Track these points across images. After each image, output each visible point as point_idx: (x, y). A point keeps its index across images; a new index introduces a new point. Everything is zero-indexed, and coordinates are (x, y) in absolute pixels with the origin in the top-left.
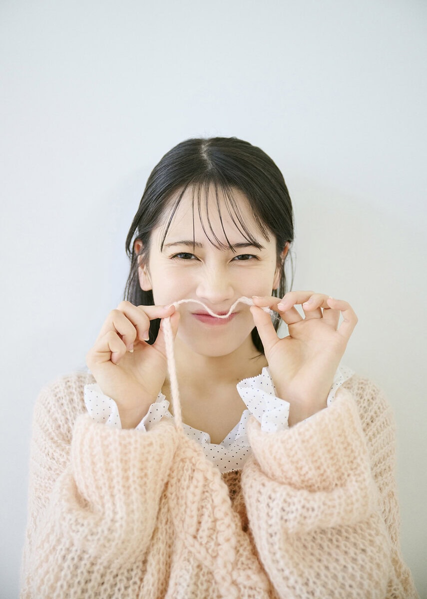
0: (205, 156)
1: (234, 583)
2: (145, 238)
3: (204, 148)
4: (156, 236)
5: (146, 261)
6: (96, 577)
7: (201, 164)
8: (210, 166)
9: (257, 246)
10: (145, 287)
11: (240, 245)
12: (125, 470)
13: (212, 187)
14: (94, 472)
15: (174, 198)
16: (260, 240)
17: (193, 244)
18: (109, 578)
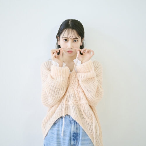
0: (70, 23)
1: (77, 90)
2: (59, 36)
3: (70, 22)
4: (61, 36)
5: (59, 40)
6: (56, 89)
7: (69, 25)
8: (71, 26)
9: (78, 39)
10: (59, 45)
11: (75, 39)
12: (60, 73)
13: (71, 29)
14: (55, 73)
15: (65, 31)
16: (78, 38)
17: (67, 38)
18: (58, 89)
